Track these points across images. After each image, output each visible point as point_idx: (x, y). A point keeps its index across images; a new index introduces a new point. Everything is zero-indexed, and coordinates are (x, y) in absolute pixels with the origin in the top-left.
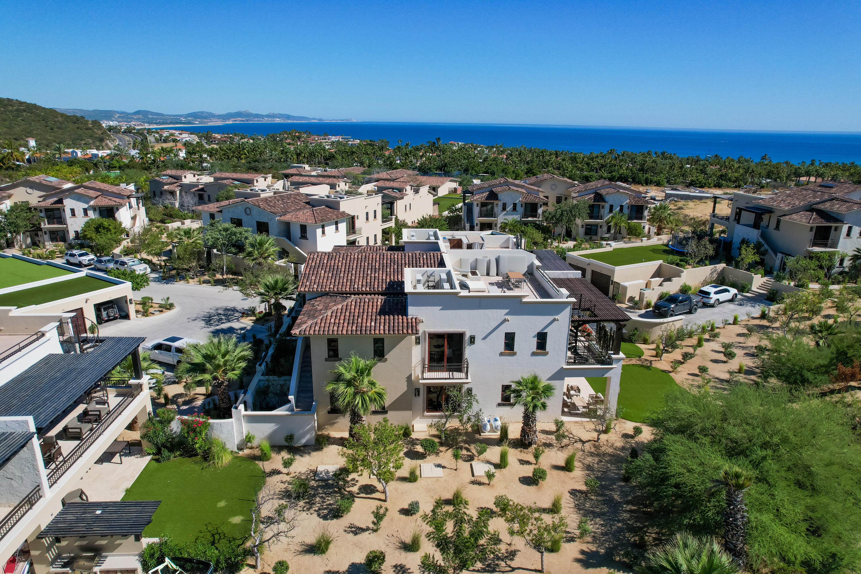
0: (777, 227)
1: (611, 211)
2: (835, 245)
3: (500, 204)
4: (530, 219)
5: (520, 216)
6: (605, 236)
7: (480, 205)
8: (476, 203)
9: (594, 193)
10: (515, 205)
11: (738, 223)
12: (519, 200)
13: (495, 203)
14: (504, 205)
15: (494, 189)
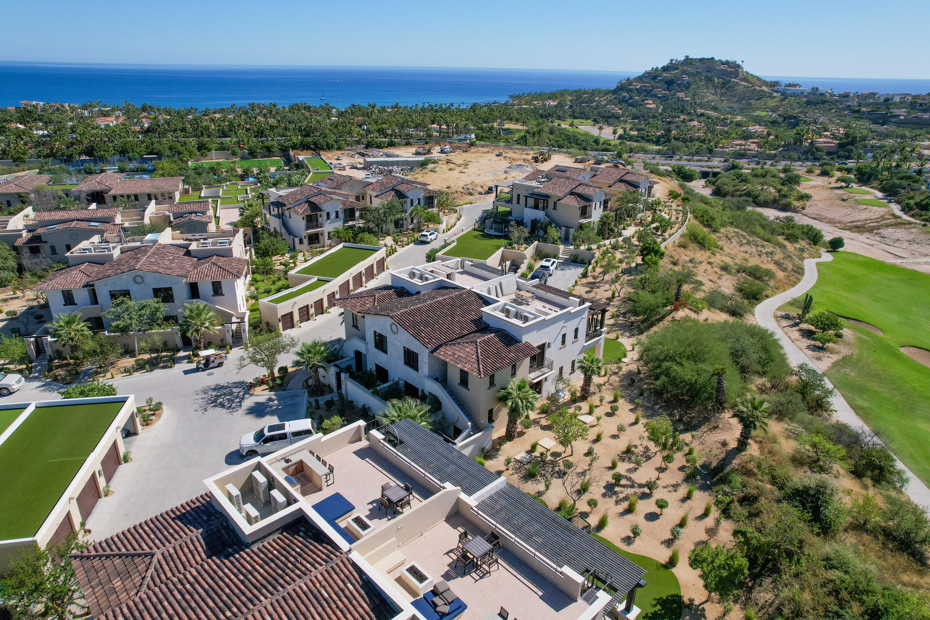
0: (555, 208)
1: (412, 205)
2: (590, 217)
3: (324, 214)
4: (351, 223)
5: (342, 222)
6: (411, 227)
7: (305, 218)
8: (301, 217)
9: (393, 190)
10: (337, 212)
11: (526, 206)
12: (340, 208)
13: (319, 213)
14: (328, 215)
15: (312, 200)
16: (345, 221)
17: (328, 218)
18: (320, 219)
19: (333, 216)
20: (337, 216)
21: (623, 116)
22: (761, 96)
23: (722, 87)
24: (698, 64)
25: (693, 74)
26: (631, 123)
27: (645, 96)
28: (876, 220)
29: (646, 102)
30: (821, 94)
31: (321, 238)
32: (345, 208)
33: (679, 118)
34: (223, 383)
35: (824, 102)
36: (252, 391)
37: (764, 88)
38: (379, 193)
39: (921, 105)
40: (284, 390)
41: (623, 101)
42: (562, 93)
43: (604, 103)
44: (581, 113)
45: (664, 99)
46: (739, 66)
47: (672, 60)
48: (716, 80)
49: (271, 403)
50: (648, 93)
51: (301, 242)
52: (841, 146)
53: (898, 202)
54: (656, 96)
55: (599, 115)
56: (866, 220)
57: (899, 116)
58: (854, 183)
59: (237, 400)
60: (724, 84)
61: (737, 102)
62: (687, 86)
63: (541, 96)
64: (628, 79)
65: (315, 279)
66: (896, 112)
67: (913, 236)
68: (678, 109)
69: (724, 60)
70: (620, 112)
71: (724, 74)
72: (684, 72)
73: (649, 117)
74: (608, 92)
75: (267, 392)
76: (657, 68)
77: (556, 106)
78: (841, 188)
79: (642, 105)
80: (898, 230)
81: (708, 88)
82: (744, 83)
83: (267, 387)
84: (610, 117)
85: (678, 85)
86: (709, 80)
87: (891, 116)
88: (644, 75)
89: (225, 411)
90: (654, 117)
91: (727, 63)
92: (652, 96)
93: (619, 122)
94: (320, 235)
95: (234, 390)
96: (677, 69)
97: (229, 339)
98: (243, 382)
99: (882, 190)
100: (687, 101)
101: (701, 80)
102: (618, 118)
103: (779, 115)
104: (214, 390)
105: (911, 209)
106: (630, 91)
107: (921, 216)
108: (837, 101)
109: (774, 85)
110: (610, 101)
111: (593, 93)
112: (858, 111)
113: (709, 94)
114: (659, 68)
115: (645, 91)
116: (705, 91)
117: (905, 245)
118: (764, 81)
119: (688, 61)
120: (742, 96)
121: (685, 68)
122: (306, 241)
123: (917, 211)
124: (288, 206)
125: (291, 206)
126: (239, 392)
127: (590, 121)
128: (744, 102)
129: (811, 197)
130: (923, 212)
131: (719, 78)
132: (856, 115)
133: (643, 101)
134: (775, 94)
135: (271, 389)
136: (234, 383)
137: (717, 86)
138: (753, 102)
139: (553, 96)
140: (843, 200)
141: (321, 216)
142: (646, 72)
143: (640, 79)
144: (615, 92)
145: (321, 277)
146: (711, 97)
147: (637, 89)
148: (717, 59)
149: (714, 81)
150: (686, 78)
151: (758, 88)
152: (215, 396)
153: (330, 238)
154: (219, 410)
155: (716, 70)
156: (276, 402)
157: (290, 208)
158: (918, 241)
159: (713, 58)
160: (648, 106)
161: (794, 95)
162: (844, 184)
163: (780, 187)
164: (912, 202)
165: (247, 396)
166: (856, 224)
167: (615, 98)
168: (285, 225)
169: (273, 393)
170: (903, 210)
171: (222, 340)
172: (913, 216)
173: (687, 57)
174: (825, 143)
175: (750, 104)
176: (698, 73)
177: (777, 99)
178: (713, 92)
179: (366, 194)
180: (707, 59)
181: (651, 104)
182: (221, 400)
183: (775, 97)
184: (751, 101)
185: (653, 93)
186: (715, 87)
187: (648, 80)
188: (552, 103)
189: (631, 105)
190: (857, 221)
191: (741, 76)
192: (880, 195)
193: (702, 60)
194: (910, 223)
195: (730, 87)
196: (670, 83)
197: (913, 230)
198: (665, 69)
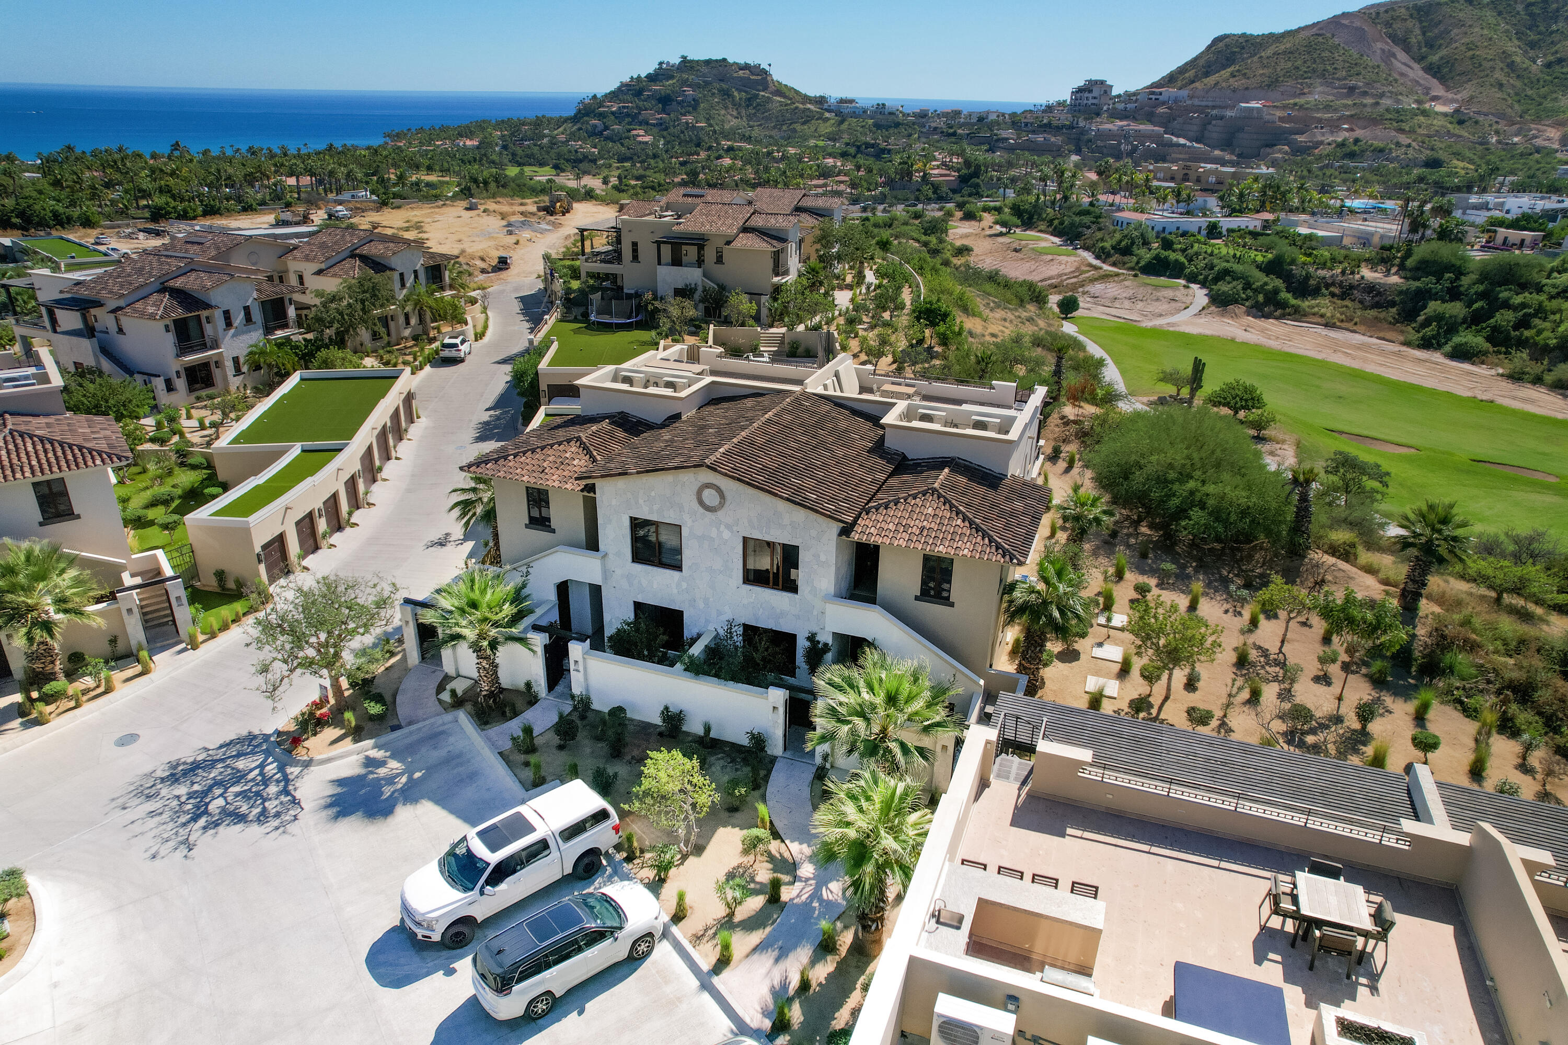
0: (720, 260)
1: (403, 285)
2: (786, 272)
3: (218, 315)
4: (280, 334)
5: (261, 331)
6: (407, 332)
7: (172, 327)
8: (160, 325)
9: (353, 256)
10: (247, 310)
11: (659, 263)
12: (252, 298)
13: (204, 314)
14: (227, 315)
15: (178, 283)
16: (268, 330)
17: (229, 324)
18: (208, 329)
19: (239, 319)
20: (248, 319)
21: (602, 158)
22: (808, 118)
23: (748, 106)
24: (705, 70)
25: (698, 86)
26: (618, 168)
27: (630, 124)
28: (1072, 274)
29: (635, 132)
30: (890, 113)
31: (217, 373)
32: (264, 298)
33: (698, 154)
34: (188, 753)
35: (897, 125)
36: (301, 753)
37: (809, 106)
38: (323, 266)
39: (1026, 124)
40: (395, 728)
41: (594, 133)
42: (481, 126)
43: (562, 138)
44: (527, 156)
45: (662, 126)
46: (765, 72)
47: (661, 63)
48: (736, 94)
49: (382, 772)
50: (634, 118)
51: (170, 387)
52: (964, 180)
53: (1086, 248)
54: (647, 123)
55: (559, 156)
56: (1060, 275)
57: (1008, 139)
58: (1017, 227)
59: (273, 789)
60: (749, 100)
61: (774, 127)
62: (694, 105)
63: (443, 131)
64: (595, 97)
65: (296, 451)
66: (1004, 134)
67: (1131, 292)
68: (691, 140)
69: (741, 61)
70: (596, 151)
71: (745, 84)
72: (685, 83)
73: (647, 156)
74: (566, 120)
75: (347, 745)
76: (639, 77)
77: (478, 147)
78: (1001, 234)
79: (629, 138)
80: (1109, 285)
81: (726, 108)
82: (778, 99)
83: (338, 732)
84: (581, 161)
85: (679, 103)
86: (726, 94)
87: (998, 140)
88: (619, 89)
89: (255, 830)
90: (655, 156)
91: (746, 67)
92: (640, 124)
93: (599, 167)
94: (213, 366)
95: (241, 764)
96: (672, 77)
97: (135, 632)
98: (251, 737)
99: (1056, 233)
100: (702, 128)
101: (713, 94)
102: (594, 161)
103: (847, 144)
104: (173, 778)
105: (1108, 255)
106: (601, 116)
107: (1124, 263)
108: (914, 124)
109: (821, 101)
110: (573, 134)
111: (538, 123)
112: (954, 134)
113: (729, 117)
114: (643, 75)
115: (628, 115)
116: (723, 112)
117: (1127, 304)
118: (805, 96)
119: (687, 64)
120: (781, 119)
121: (685, 76)
122: (181, 384)
123: (1116, 257)
124: (113, 304)
125: (121, 303)
126: (262, 766)
127: (547, 168)
128: (784, 128)
129: (972, 250)
130: (1126, 259)
131: (739, 91)
132: (953, 139)
133: (629, 131)
134: (827, 115)
135: (357, 734)
136: (227, 745)
137: (740, 105)
138: (798, 127)
139: (466, 132)
140: (1016, 250)
141: (208, 320)
142: (623, 85)
143: (614, 96)
144: (575, 119)
145: (309, 444)
146: (734, 122)
147: (613, 113)
148: (731, 60)
149: (733, 97)
150: (689, 92)
151: (801, 106)
152: (191, 796)
153: (238, 371)
154: (230, 833)
155: (733, 78)
156: (394, 765)
157: (119, 309)
158: (1140, 297)
159: (724, 60)
160: (640, 139)
161: (854, 115)
162: (1004, 230)
163: (924, 238)
164: (1107, 245)
165: (293, 771)
166: (1049, 282)
167: (580, 129)
168: (106, 351)
169: (369, 743)
170: (1098, 257)
171: (113, 641)
172: (1114, 264)
173: (684, 57)
174: (942, 175)
175: (795, 131)
176: (707, 83)
177: (832, 122)
178: (735, 113)
179: (287, 271)
180: (717, 61)
181: (644, 137)
182: (220, 802)
183: (828, 119)
184: (795, 126)
185: (641, 118)
186: (736, 105)
187: (629, 98)
188: (469, 143)
189: (607, 138)
190: (1049, 279)
191: (772, 88)
192: (1057, 240)
193: (708, 62)
194: (1117, 275)
195: (758, 105)
196: (665, 101)
197: (1126, 283)
198: (652, 78)
